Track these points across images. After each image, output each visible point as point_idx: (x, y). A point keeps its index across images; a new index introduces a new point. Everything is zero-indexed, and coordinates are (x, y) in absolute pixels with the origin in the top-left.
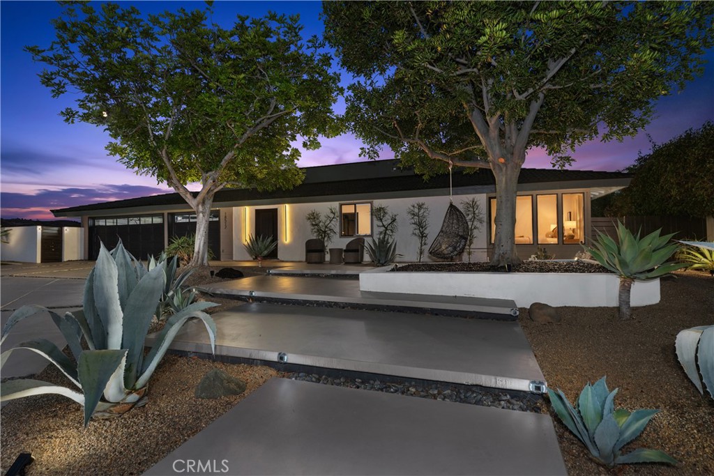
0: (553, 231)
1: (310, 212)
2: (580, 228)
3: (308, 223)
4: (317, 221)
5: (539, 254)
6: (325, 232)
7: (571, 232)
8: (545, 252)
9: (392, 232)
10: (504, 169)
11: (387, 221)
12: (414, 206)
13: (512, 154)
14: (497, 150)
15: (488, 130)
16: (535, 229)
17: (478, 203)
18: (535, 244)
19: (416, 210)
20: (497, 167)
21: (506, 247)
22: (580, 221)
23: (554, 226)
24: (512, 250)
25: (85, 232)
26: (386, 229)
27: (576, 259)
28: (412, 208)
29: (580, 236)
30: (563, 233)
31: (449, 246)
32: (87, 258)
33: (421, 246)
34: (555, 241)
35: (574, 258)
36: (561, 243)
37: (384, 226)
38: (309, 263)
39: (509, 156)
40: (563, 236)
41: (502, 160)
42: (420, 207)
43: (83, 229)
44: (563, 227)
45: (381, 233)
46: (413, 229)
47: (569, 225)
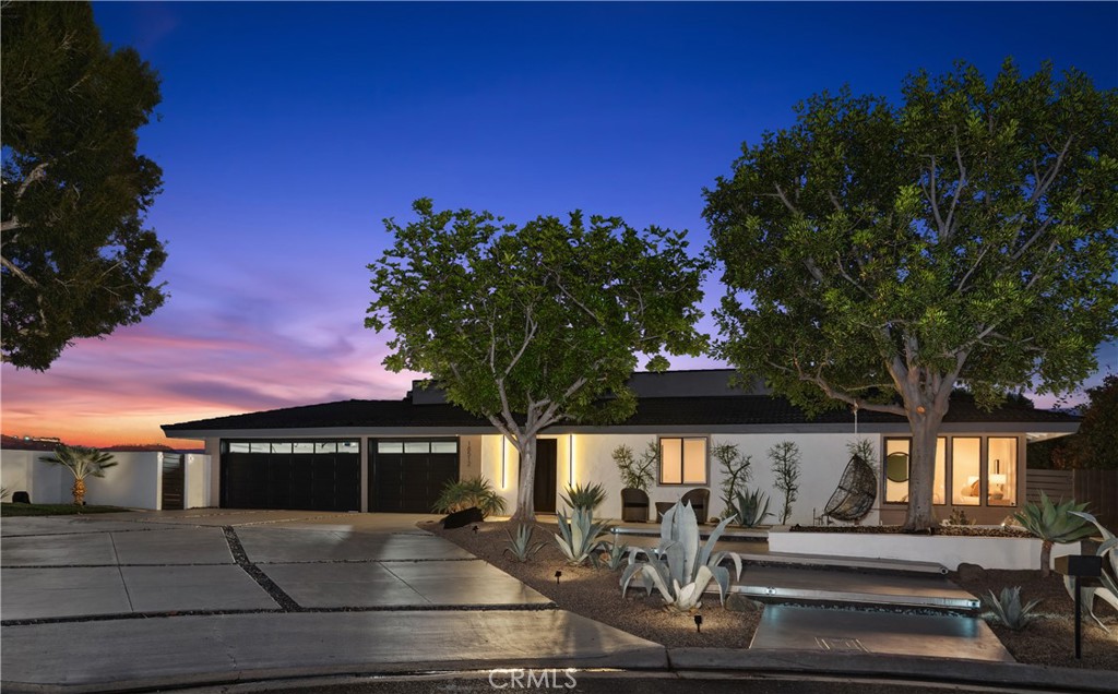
0: (973, 486)
1: (618, 448)
2: (1011, 485)
3: (615, 463)
4: (628, 462)
5: (954, 517)
6: (639, 478)
7: (998, 490)
8: (962, 516)
9: (743, 480)
10: (924, 419)
11: (735, 465)
12: (778, 447)
13: (934, 402)
14: (916, 398)
15: (907, 375)
16: (949, 483)
17: (871, 446)
18: (949, 504)
19: (782, 453)
20: (915, 416)
21: (923, 509)
22: (1011, 475)
23: (975, 478)
24: (930, 512)
25: (212, 462)
26: (735, 477)
27: (1003, 525)
28: (775, 449)
29: (1010, 495)
30: (987, 490)
31: (856, 505)
32: (217, 503)
33: (787, 502)
34: (975, 501)
35: (999, 524)
36: (984, 504)
37: (731, 472)
38: (627, 521)
39: (930, 405)
40: (988, 495)
41: (922, 410)
42: (788, 447)
43: (210, 457)
44: (987, 482)
45: (727, 482)
46: (775, 478)
47: (997, 480)
